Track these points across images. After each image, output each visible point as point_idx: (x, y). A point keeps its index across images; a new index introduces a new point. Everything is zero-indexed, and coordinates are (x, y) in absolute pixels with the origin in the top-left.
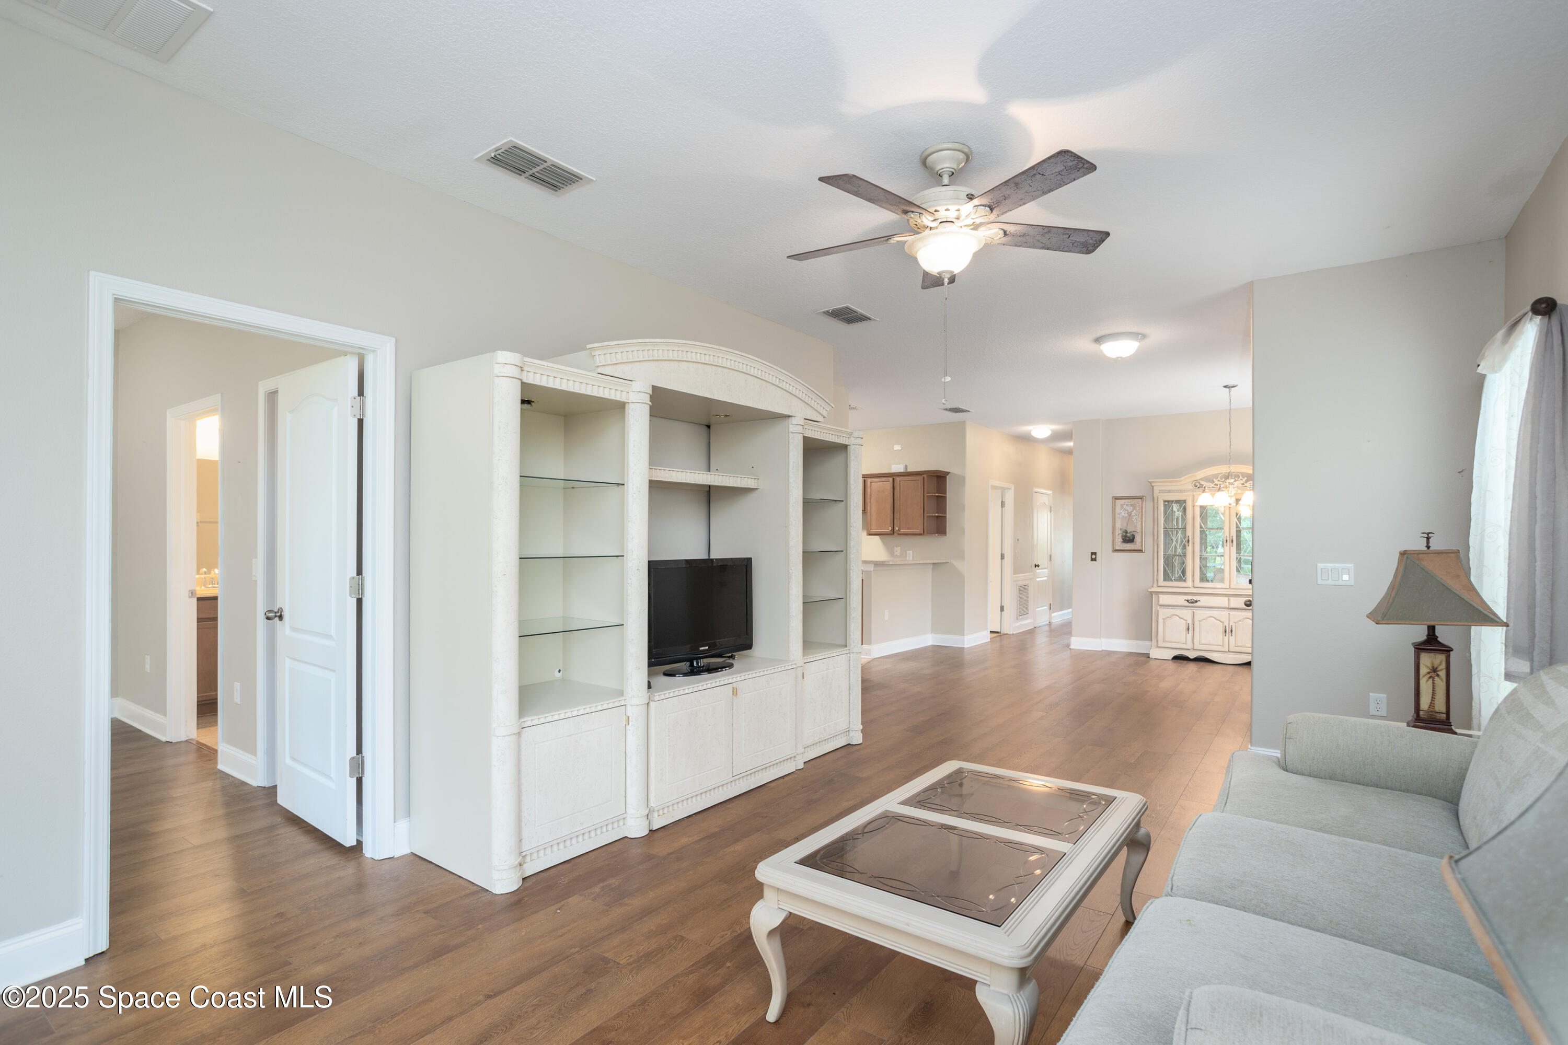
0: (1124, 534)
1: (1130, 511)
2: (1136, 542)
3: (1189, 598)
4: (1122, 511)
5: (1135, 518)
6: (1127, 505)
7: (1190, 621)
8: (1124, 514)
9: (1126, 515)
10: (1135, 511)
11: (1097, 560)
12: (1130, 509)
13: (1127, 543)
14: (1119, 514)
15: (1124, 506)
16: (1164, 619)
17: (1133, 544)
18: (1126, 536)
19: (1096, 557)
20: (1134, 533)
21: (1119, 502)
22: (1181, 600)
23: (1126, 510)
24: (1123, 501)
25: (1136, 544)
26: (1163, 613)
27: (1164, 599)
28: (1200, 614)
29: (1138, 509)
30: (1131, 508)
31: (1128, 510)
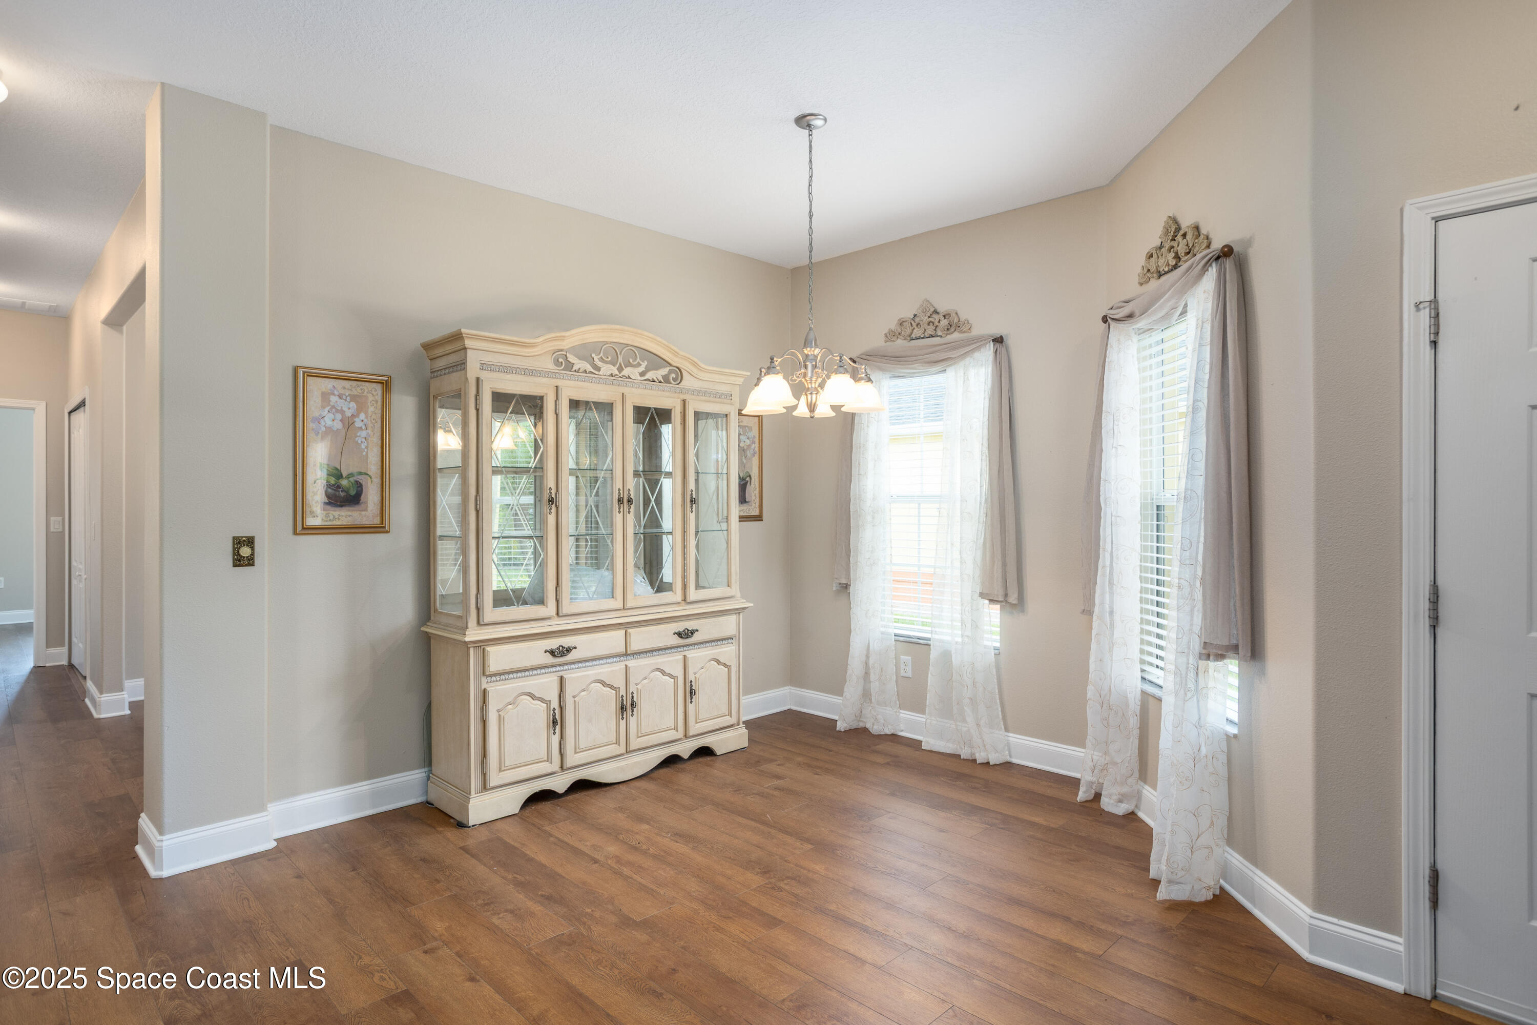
0: (333, 481)
1: (348, 414)
2: (366, 503)
3: (553, 643)
4: (325, 412)
5: (363, 434)
6: (340, 397)
7: (555, 704)
8: (331, 421)
9: (338, 425)
10: (362, 416)
11: (257, 561)
12: (350, 408)
13: (341, 506)
14: (318, 420)
15: (334, 399)
16: (498, 711)
17: (357, 507)
18: (338, 487)
19: (253, 554)
20: (361, 478)
21: (316, 387)
22: (536, 652)
23: (337, 411)
24: (328, 384)
25: (366, 510)
26: (498, 692)
27: (499, 657)
28: (575, 677)
29: (371, 409)
30: (353, 405)
31: (342, 412)
